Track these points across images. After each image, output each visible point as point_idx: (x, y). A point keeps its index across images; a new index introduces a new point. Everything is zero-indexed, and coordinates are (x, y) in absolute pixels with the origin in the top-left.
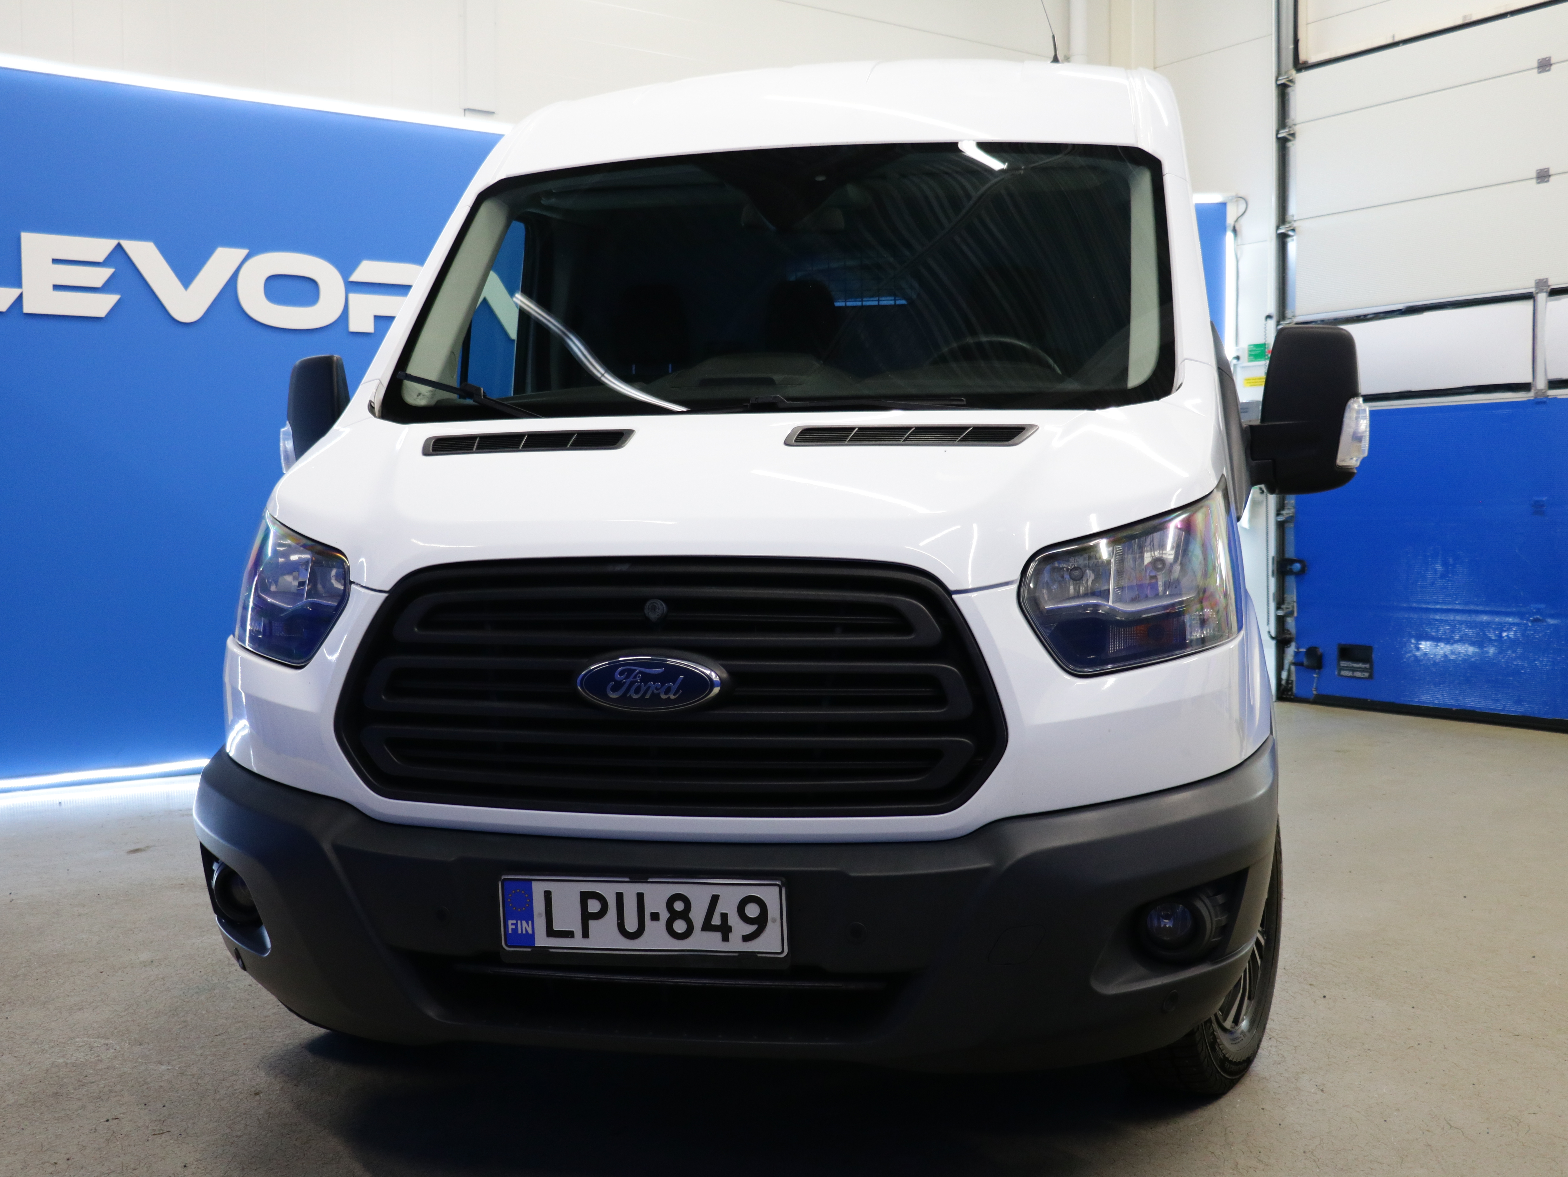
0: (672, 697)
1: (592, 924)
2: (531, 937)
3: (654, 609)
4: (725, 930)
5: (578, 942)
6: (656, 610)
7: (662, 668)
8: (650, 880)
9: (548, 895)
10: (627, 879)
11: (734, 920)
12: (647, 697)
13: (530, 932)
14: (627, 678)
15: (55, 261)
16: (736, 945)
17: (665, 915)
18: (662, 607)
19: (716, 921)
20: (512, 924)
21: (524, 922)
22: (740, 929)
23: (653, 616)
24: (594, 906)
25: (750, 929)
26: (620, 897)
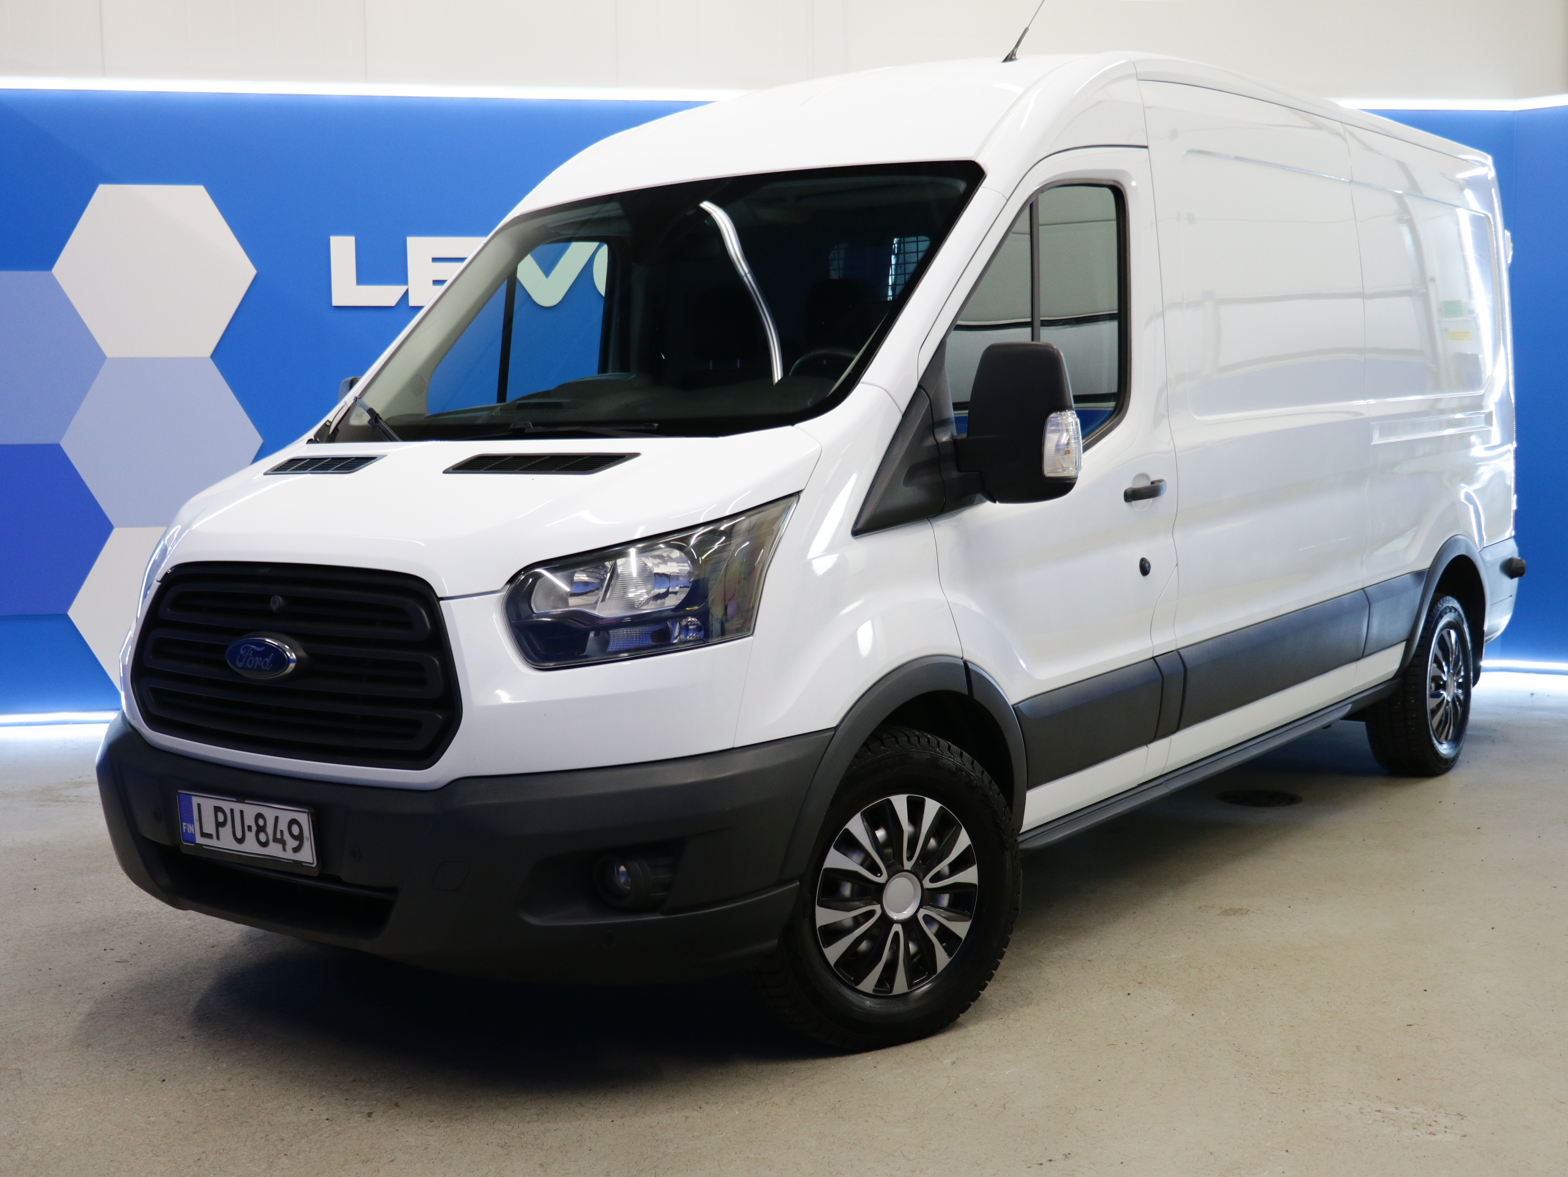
0: (268, 669)
1: (221, 829)
2: (193, 835)
3: (275, 602)
4: (282, 842)
5: (213, 842)
6: (277, 603)
7: (263, 647)
8: (246, 801)
9: (199, 805)
10: (235, 800)
11: (287, 836)
12: (255, 667)
13: (193, 832)
14: (246, 653)
15: (435, 260)
16: (289, 855)
17: (254, 828)
18: (279, 600)
19: (279, 836)
20: (185, 826)
21: (190, 825)
22: (292, 843)
23: (274, 608)
24: (221, 818)
25: (295, 844)
26: (232, 811)
